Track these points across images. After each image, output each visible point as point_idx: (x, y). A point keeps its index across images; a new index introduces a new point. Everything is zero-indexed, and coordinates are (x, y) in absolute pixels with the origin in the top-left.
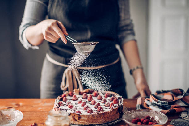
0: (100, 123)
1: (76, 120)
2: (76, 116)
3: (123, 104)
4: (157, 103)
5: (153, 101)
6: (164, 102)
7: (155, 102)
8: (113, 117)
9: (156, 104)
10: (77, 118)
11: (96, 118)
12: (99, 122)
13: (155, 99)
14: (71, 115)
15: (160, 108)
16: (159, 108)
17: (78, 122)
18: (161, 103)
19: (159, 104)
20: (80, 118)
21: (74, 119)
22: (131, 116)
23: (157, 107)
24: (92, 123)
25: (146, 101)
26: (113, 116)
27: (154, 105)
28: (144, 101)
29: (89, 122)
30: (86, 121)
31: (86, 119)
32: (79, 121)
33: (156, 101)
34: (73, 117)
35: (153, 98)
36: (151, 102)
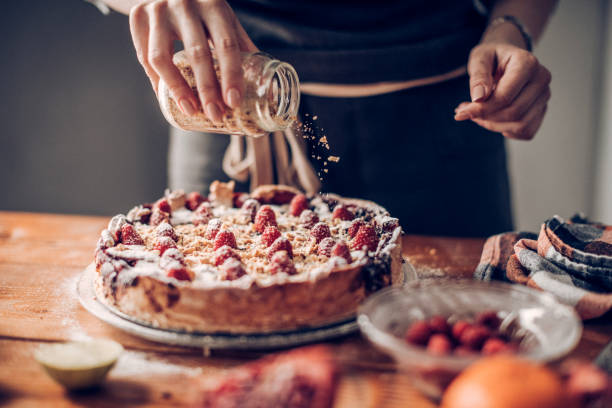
0: (266, 330)
1: (158, 309)
2: (159, 289)
3: (391, 251)
4: (568, 262)
5: (551, 252)
6: (603, 260)
7: (559, 258)
8: (331, 308)
9: (562, 267)
10: (162, 301)
11: (243, 304)
12: (259, 325)
13: (561, 243)
14: (140, 285)
15: (580, 286)
16: (575, 284)
17: (168, 316)
18: (589, 261)
19: (576, 265)
20: (173, 298)
21: (153, 301)
22: (410, 306)
23: (568, 278)
24: (226, 328)
25: (519, 251)
26: (330, 299)
27: (553, 271)
28: (513, 252)
29: (215, 322)
30: (203, 313)
31: (199, 304)
32: (169, 311)
33: (563, 252)
34: (148, 293)
35: (550, 239)
36: (543, 256)
